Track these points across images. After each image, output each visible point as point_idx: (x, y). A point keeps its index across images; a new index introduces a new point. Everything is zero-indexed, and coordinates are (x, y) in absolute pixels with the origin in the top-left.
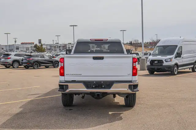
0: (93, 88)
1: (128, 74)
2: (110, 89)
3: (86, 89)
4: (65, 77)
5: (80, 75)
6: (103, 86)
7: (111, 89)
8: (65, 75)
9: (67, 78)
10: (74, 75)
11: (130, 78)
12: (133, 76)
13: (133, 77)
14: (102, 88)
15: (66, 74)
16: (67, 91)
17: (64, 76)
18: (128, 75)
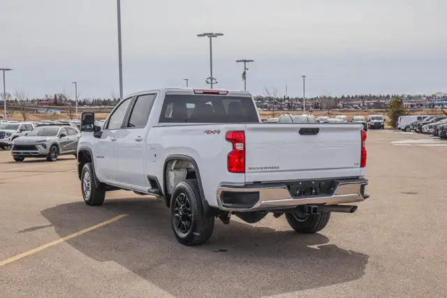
1: (355, 164)
2: (332, 195)
3: (292, 199)
4: (247, 174)
5: (275, 169)
6: (314, 191)
7: (334, 196)
8: (247, 170)
9: (250, 176)
10: (264, 170)
12: (361, 167)
13: (361, 169)
14: (311, 194)
15: (250, 168)
16: (257, 205)
17: (244, 172)
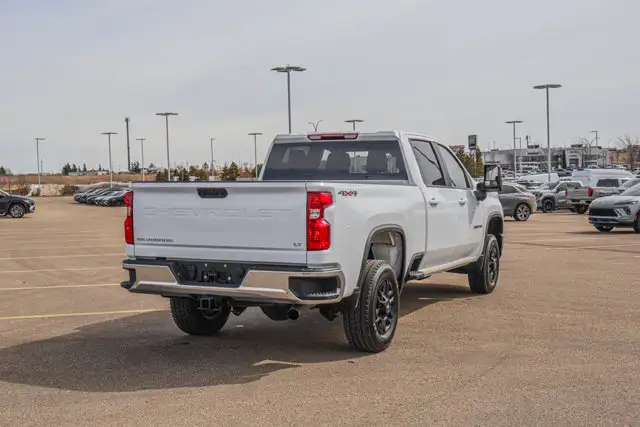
0: (202, 282)
1: (295, 244)
2: (238, 287)
3: (175, 284)
4: (136, 247)
5: (167, 242)
6: (229, 279)
7: (241, 288)
8: (136, 240)
9: (140, 249)
11: (301, 256)
12: (308, 250)
13: (310, 253)
15: (138, 239)
16: (135, 286)
17: (133, 243)
18: (293, 247)
